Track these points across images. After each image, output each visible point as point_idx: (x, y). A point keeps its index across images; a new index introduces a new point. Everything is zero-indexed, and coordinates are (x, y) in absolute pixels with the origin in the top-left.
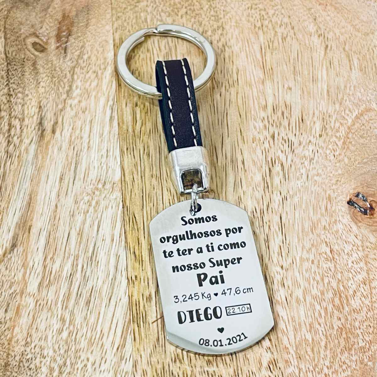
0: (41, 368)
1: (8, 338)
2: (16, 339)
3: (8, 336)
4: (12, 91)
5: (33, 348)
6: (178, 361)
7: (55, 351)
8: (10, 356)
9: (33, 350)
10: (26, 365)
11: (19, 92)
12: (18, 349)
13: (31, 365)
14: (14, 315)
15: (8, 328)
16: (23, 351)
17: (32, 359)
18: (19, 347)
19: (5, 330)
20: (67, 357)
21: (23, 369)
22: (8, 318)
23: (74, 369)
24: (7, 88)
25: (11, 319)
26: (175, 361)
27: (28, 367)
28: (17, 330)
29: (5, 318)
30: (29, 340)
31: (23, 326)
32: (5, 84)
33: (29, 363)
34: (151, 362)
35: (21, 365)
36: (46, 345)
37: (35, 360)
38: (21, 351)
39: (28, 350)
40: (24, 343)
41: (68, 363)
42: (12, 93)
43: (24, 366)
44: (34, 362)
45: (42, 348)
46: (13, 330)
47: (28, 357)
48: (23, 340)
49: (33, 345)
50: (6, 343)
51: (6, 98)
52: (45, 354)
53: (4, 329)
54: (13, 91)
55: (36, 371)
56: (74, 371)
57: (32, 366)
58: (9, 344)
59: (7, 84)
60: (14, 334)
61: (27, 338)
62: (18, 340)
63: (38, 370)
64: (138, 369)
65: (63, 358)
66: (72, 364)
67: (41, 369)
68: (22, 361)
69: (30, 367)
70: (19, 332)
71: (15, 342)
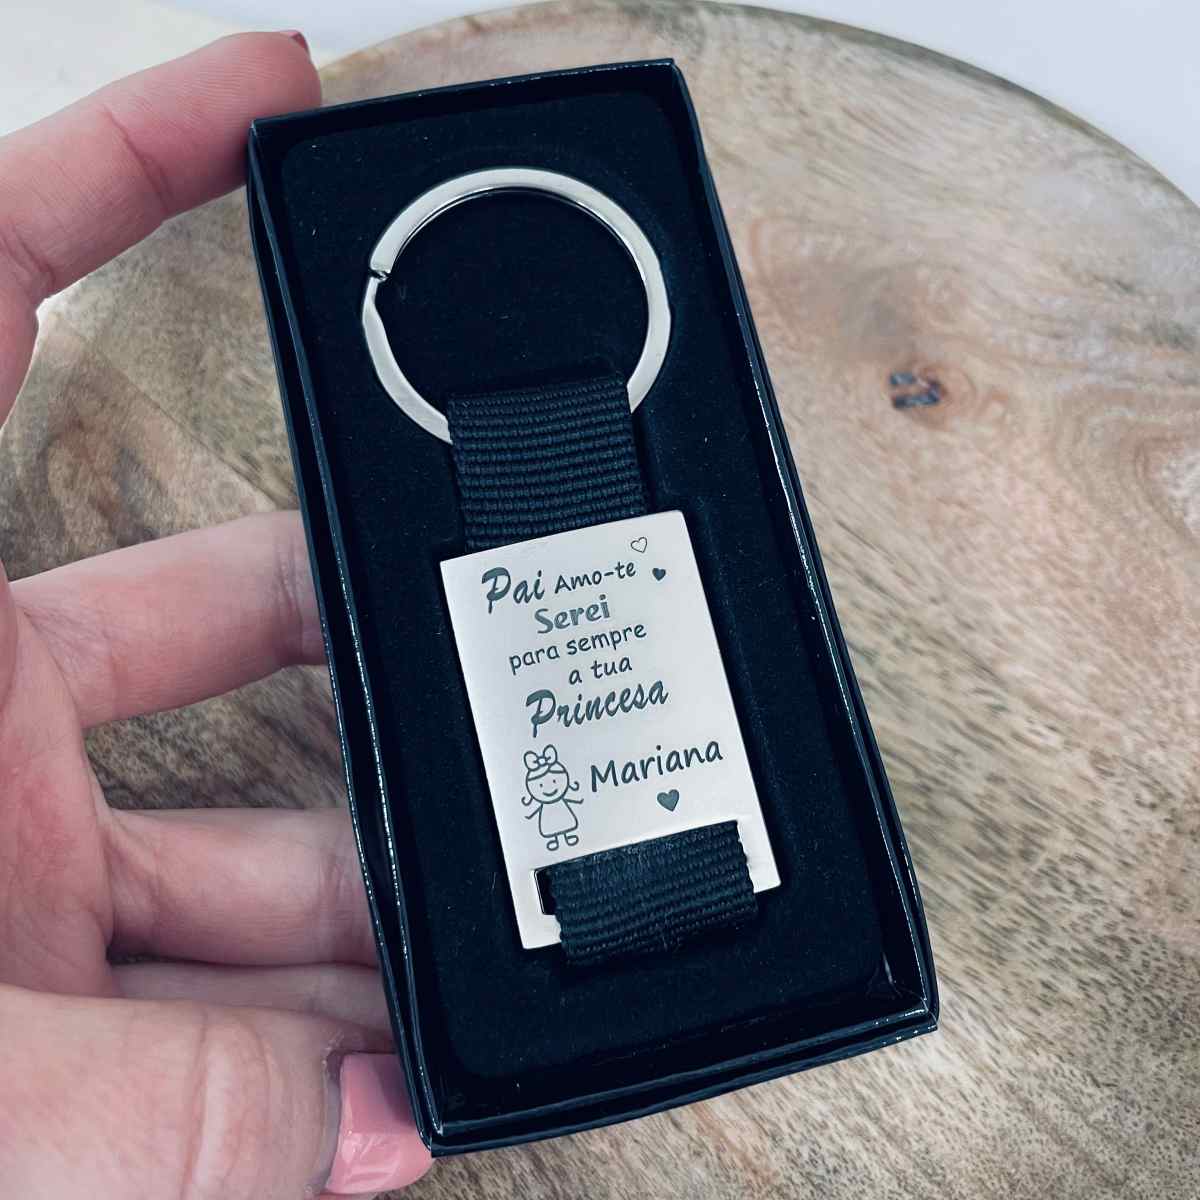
0: (843, 1149)
1: (740, 1165)
2: (751, 1149)
3: (737, 1160)
4: (185, 744)
5: (789, 1131)
6: (985, 901)
7: (824, 1097)
8: (785, 1190)
9: (797, 1137)
10: (821, 1171)
11: (197, 732)
12: (776, 1162)
13: (827, 1162)
14: (697, 1117)
15: (718, 1148)
16: (787, 1158)
17: (814, 1151)
18: (773, 1157)
19: (719, 1158)
20: (851, 1083)
21: (827, 1185)
22: (694, 1133)
23: (883, 1090)
24: (169, 749)
25: (700, 1130)
26: (984, 906)
27: (828, 1172)
28: (731, 1134)
29: (692, 1139)
30: (767, 1127)
31: (731, 1116)
32: (156, 742)
33: (820, 1162)
34: (957, 946)
35: (817, 1181)
36: (801, 1104)
37: (820, 1148)
38: (785, 1160)
39: (789, 1144)
40: (769, 1143)
41: (865, 1091)
42: (187, 746)
43: (822, 1178)
44: (823, 1152)
45: (801, 1116)
46: (728, 1142)
47: (806, 1156)
48: (761, 1138)
49: (785, 1129)
50: (751, 1176)
51: (191, 767)
52: (819, 1119)
53: (716, 1159)
54: (186, 741)
55: (845, 1161)
56: (887, 1093)
57: (832, 1162)
58: (755, 1172)
59: (161, 740)
60: (738, 1146)
61: (761, 1127)
62: (755, 1149)
63: (847, 1158)
64: (957, 980)
65: (847, 1091)
66: (870, 1086)
67: (847, 1150)
68: (808, 1173)
69: (831, 1167)
70: (738, 1132)
71: (757, 1158)
